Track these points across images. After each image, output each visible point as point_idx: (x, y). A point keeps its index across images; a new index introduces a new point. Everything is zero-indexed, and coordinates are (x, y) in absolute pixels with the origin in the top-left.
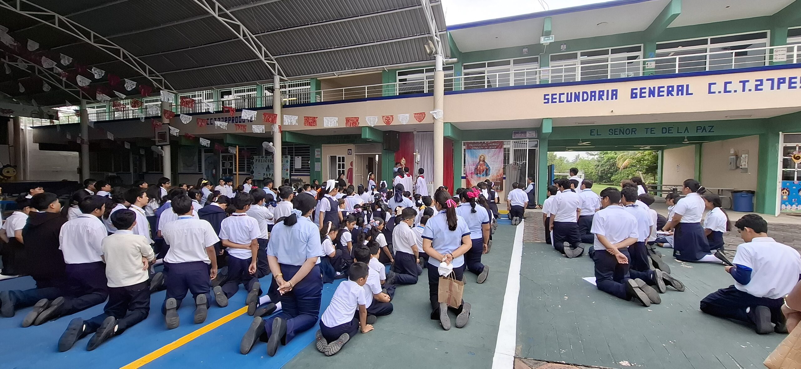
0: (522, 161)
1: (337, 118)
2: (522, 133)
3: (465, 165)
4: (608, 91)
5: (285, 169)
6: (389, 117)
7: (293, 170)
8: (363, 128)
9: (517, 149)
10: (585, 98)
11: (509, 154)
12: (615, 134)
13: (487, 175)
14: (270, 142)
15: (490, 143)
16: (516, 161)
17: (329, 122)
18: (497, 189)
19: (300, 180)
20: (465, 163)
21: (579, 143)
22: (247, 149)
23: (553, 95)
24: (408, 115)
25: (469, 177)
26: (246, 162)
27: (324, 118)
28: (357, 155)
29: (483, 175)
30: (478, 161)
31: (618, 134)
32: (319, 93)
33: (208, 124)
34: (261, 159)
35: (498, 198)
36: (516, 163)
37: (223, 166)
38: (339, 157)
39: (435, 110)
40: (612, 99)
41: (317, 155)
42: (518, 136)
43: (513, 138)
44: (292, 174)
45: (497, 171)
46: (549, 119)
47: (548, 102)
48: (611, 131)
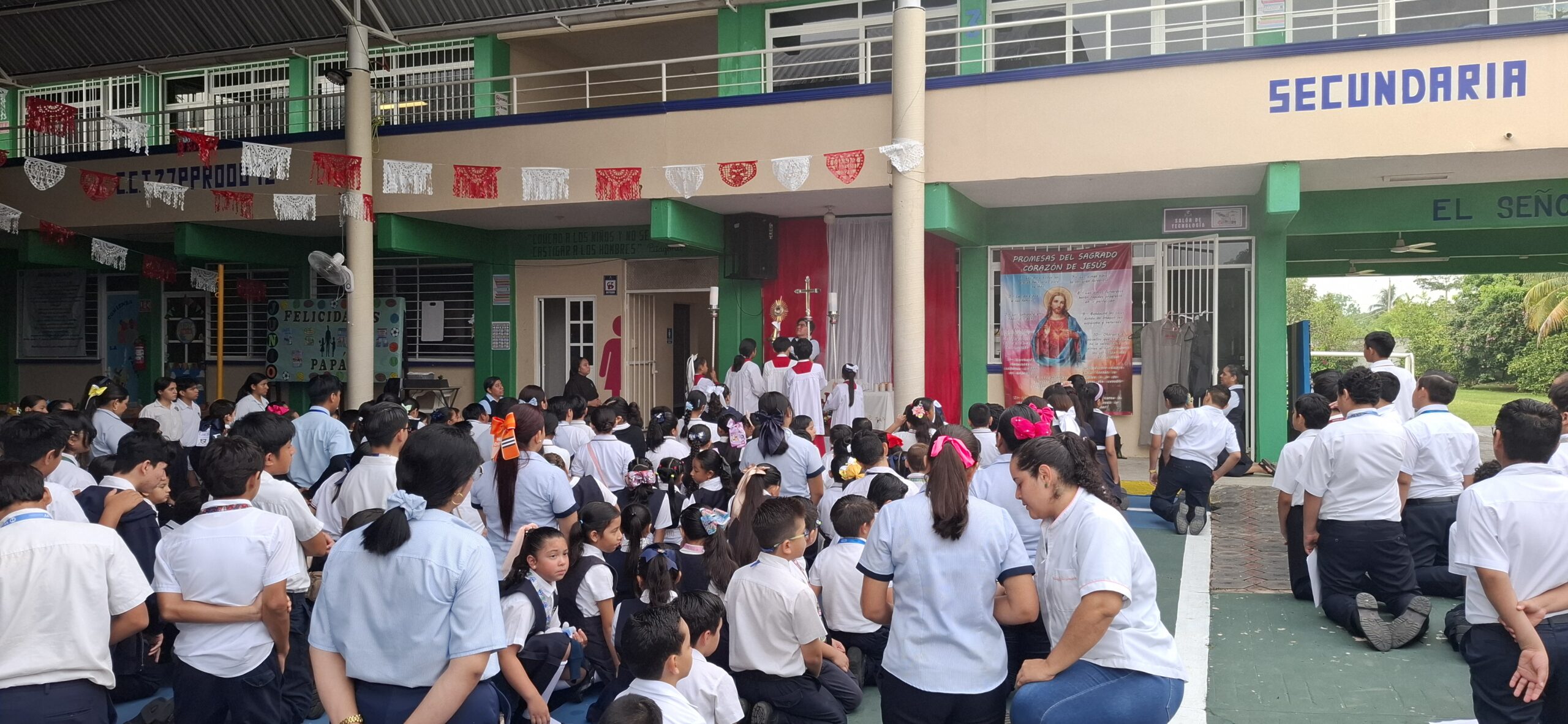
0: (1197, 310)
1: (567, 171)
2: (1194, 214)
3: (997, 327)
4: (1491, 68)
5: (385, 345)
6: (744, 164)
7: (414, 349)
8: (654, 205)
9: (1179, 268)
10: (1414, 91)
11: (1150, 287)
12: (1519, 215)
13: (1075, 358)
14: (332, 254)
15: (1085, 251)
16: (1176, 310)
17: (541, 185)
18: (1112, 407)
19: (441, 383)
20: (997, 319)
21: (1394, 246)
22: (256, 275)
23: (1300, 83)
24: (805, 160)
25: (1014, 368)
26: (250, 319)
27: (524, 169)
28: (637, 295)
29: (1062, 361)
30: (1044, 311)
31: (1530, 216)
32: (506, 86)
33: (123, 192)
34: (302, 309)
35: (1117, 438)
36: (1176, 317)
37: (172, 334)
38: (572, 303)
39: (897, 142)
40: (1507, 93)
41: (499, 296)
42: (1182, 225)
43: (1165, 231)
44: (410, 360)
45: (1110, 346)
46: (1288, 166)
47: (1285, 108)
48: (1505, 203)
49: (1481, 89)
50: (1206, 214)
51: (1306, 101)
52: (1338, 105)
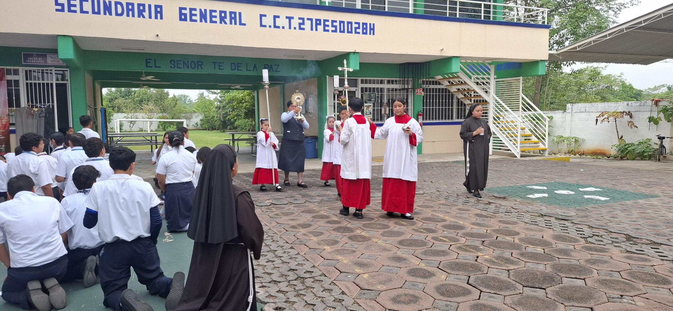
2: (38, 56)
4: (150, 6)
9: (33, 82)
10: (120, 11)
11: (17, 90)
12: (178, 68)
21: (142, 77)
31: (181, 68)
36: (33, 105)
40: (156, 18)
42: (32, 61)
43: (23, 63)
46: (66, 37)
47: (62, 10)
48: (172, 62)
49: (146, 14)
50: (45, 56)
51: (73, 8)
52: (87, 12)
